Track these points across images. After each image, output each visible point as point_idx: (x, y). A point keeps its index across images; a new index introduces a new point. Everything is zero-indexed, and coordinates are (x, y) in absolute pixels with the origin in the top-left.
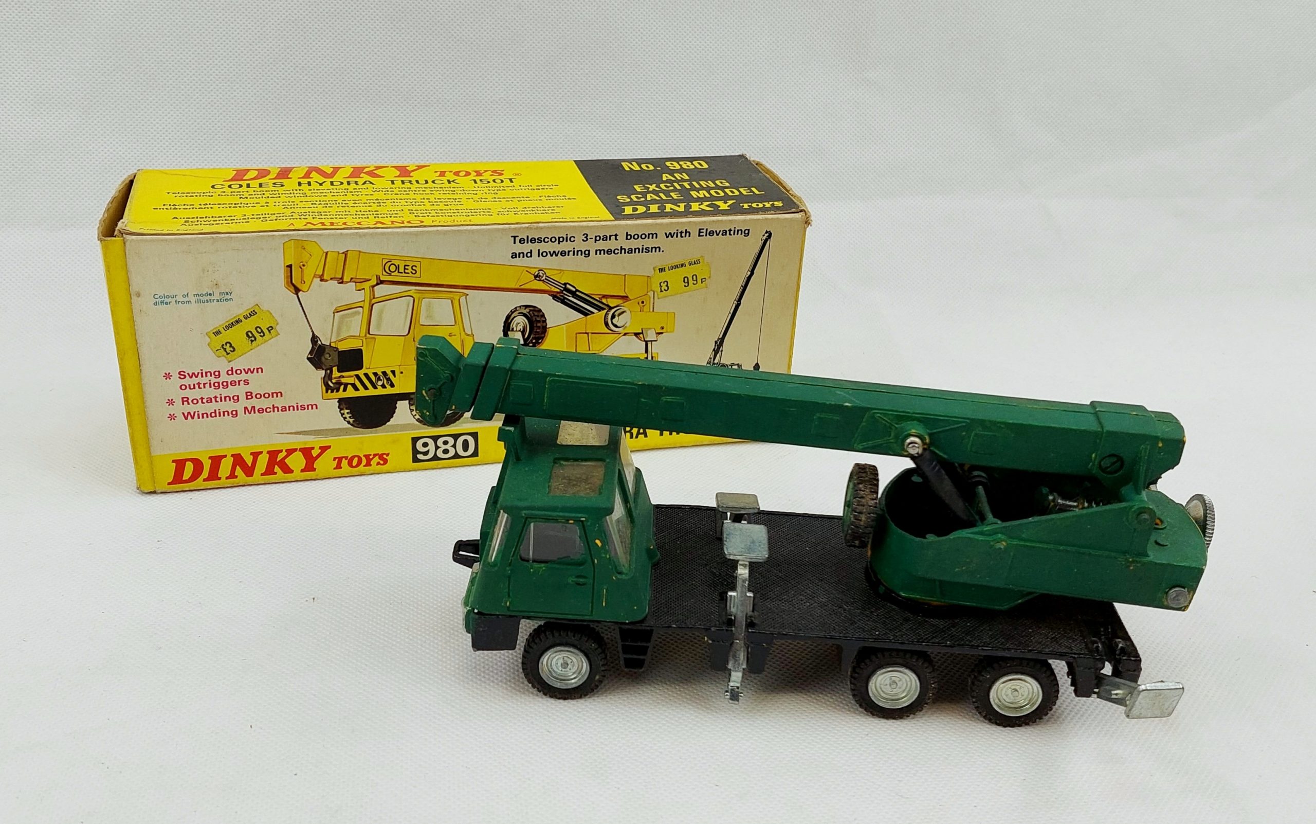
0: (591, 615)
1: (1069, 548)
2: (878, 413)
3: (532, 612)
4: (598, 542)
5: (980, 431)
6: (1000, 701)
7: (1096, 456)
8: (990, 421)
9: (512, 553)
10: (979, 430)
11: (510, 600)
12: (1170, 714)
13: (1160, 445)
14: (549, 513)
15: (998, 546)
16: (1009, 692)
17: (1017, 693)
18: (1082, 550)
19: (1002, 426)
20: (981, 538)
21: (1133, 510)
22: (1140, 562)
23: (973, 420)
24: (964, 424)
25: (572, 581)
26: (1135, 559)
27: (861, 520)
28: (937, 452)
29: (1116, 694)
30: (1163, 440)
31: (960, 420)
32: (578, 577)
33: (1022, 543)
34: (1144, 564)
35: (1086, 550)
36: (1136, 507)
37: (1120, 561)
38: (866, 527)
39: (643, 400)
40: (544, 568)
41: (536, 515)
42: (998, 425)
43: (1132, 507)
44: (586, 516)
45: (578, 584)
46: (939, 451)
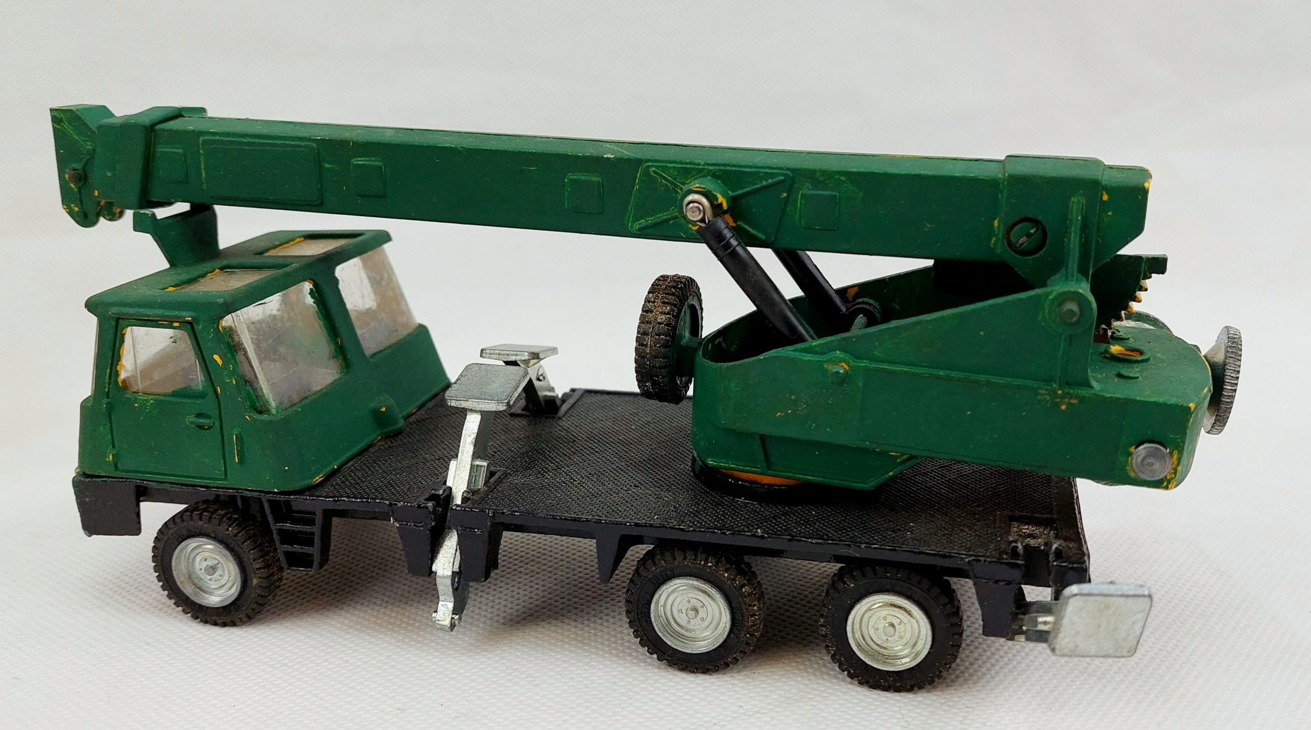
0: (226, 478)
1: (954, 374)
2: (652, 166)
3: (148, 473)
4: (216, 357)
5: (809, 190)
6: (864, 639)
7: (999, 223)
8: (823, 172)
9: (107, 377)
10: (807, 189)
11: (115, 452)
12: (1132, 651)
13: (1105, 197)
14: (142, 311)
15: (834, 369)
16: (882, 624)
17: (892, 629)
18: (974, 377)
19: (842, 178)
20: (807, 357)
21: (1051, 297)
22: (1077, 397)
23: (794, 171)
24: (782, 178)
25: (191, 423)
26: (1066, 390)
27: (646, 346)
28: (747, 228)
29: (1045, 623)
30: (1109, 190)
31: (774, 171)
32: (199, 415)
33: (874, 365)
34: (1082, 400)
35: (982, 378)
36: (1054, 294)
37: (1042, 395)
38: (655, 357)
39: (327, 165)
40: (152, 402)
41: (128, 314)
42: (837, 177)
43: (1049, 294)
44: (193, 314)
45: (201, 427)
46: (751, 227)
